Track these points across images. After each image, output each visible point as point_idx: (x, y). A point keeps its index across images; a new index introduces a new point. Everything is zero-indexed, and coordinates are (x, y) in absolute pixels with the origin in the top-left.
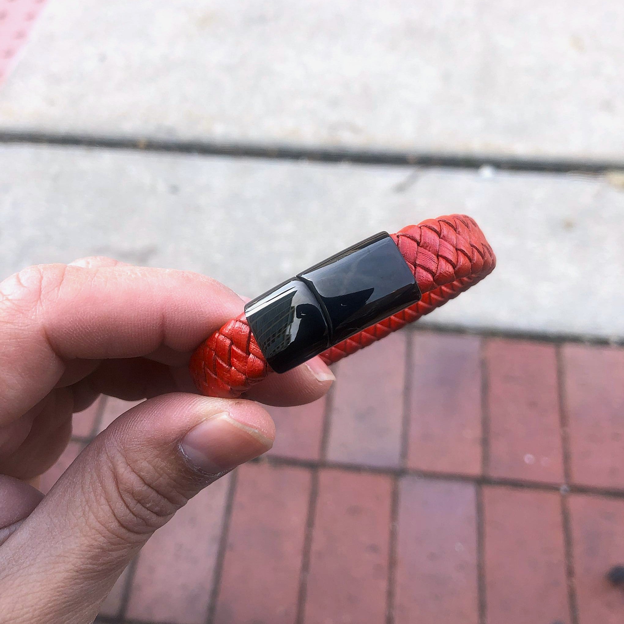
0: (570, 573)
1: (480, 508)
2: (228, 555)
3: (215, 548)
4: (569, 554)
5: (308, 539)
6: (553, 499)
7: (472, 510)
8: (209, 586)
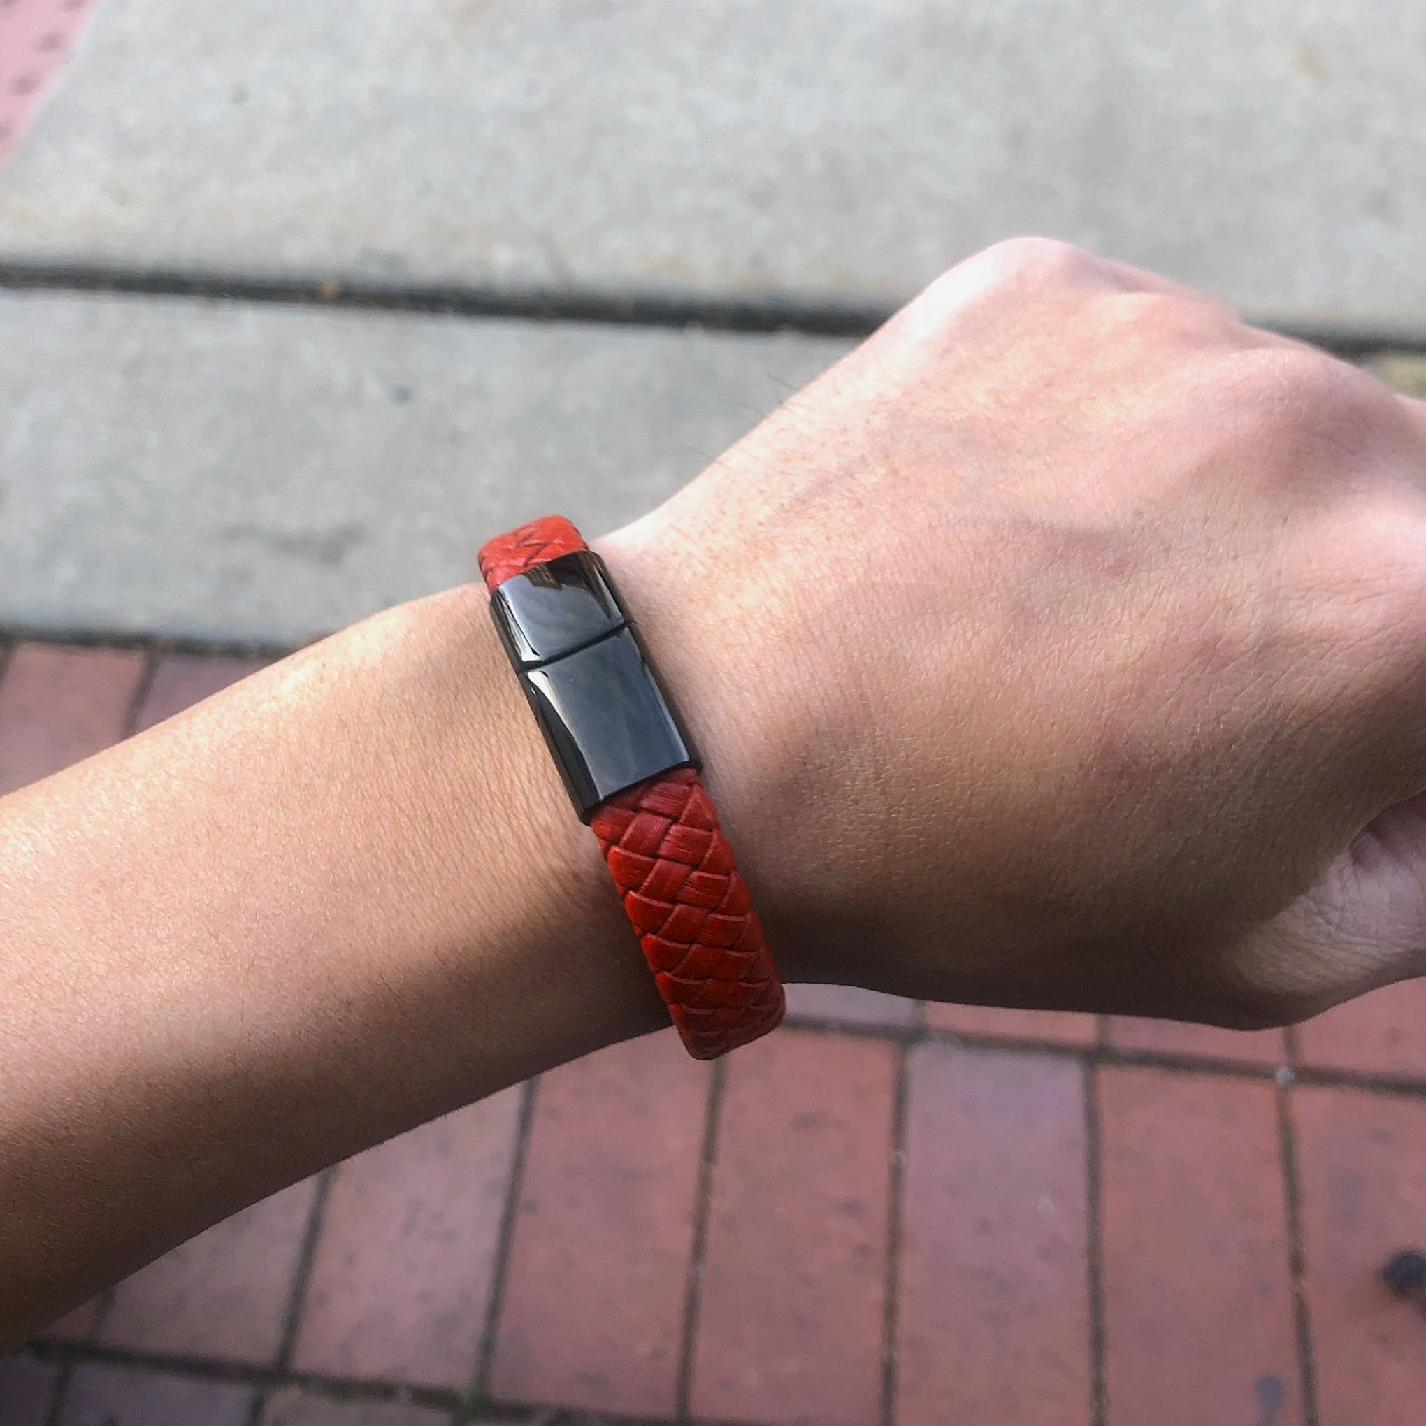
0: (1297, 1266)
1: (1092, 1118)
2: (523, 1222)
3: (496, 1210)
4: (1294, 1224)
5: (705, 1185)
6: (1259, 1096)
7: (1075, 1122)
8: (481, 1295)
